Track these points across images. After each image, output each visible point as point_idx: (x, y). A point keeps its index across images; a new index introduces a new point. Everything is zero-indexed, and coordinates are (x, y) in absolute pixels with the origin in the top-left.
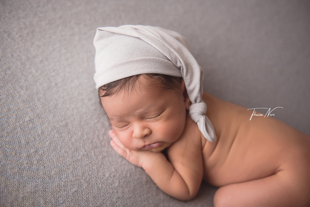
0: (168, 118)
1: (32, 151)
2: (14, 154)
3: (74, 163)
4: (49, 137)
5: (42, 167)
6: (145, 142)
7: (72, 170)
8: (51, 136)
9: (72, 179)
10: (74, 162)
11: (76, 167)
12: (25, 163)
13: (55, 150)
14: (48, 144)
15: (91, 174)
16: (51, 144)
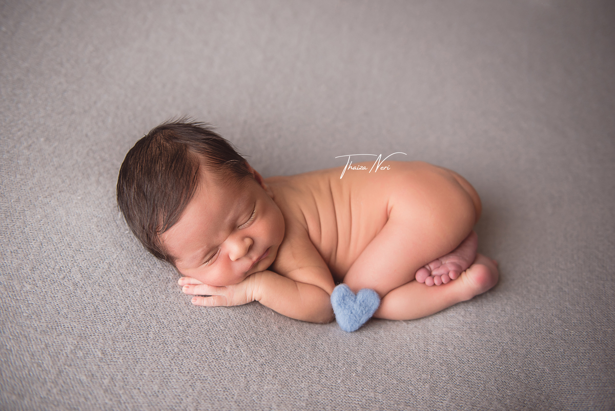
0: (264, 212)
1: (106, 382)
2: (83, 400)
3: (174, 360)
4: (117, 352)
5: (135, 391)
6: (251, 258)
7: (178, 370)
8: (119, 349)
9: (187, 379)
10: (172, 359)
11: (180, 362)
12: (107, 401)
13: (137, 362)
14: (121, 361)
15: (206, 359)
16: (125, 358)
